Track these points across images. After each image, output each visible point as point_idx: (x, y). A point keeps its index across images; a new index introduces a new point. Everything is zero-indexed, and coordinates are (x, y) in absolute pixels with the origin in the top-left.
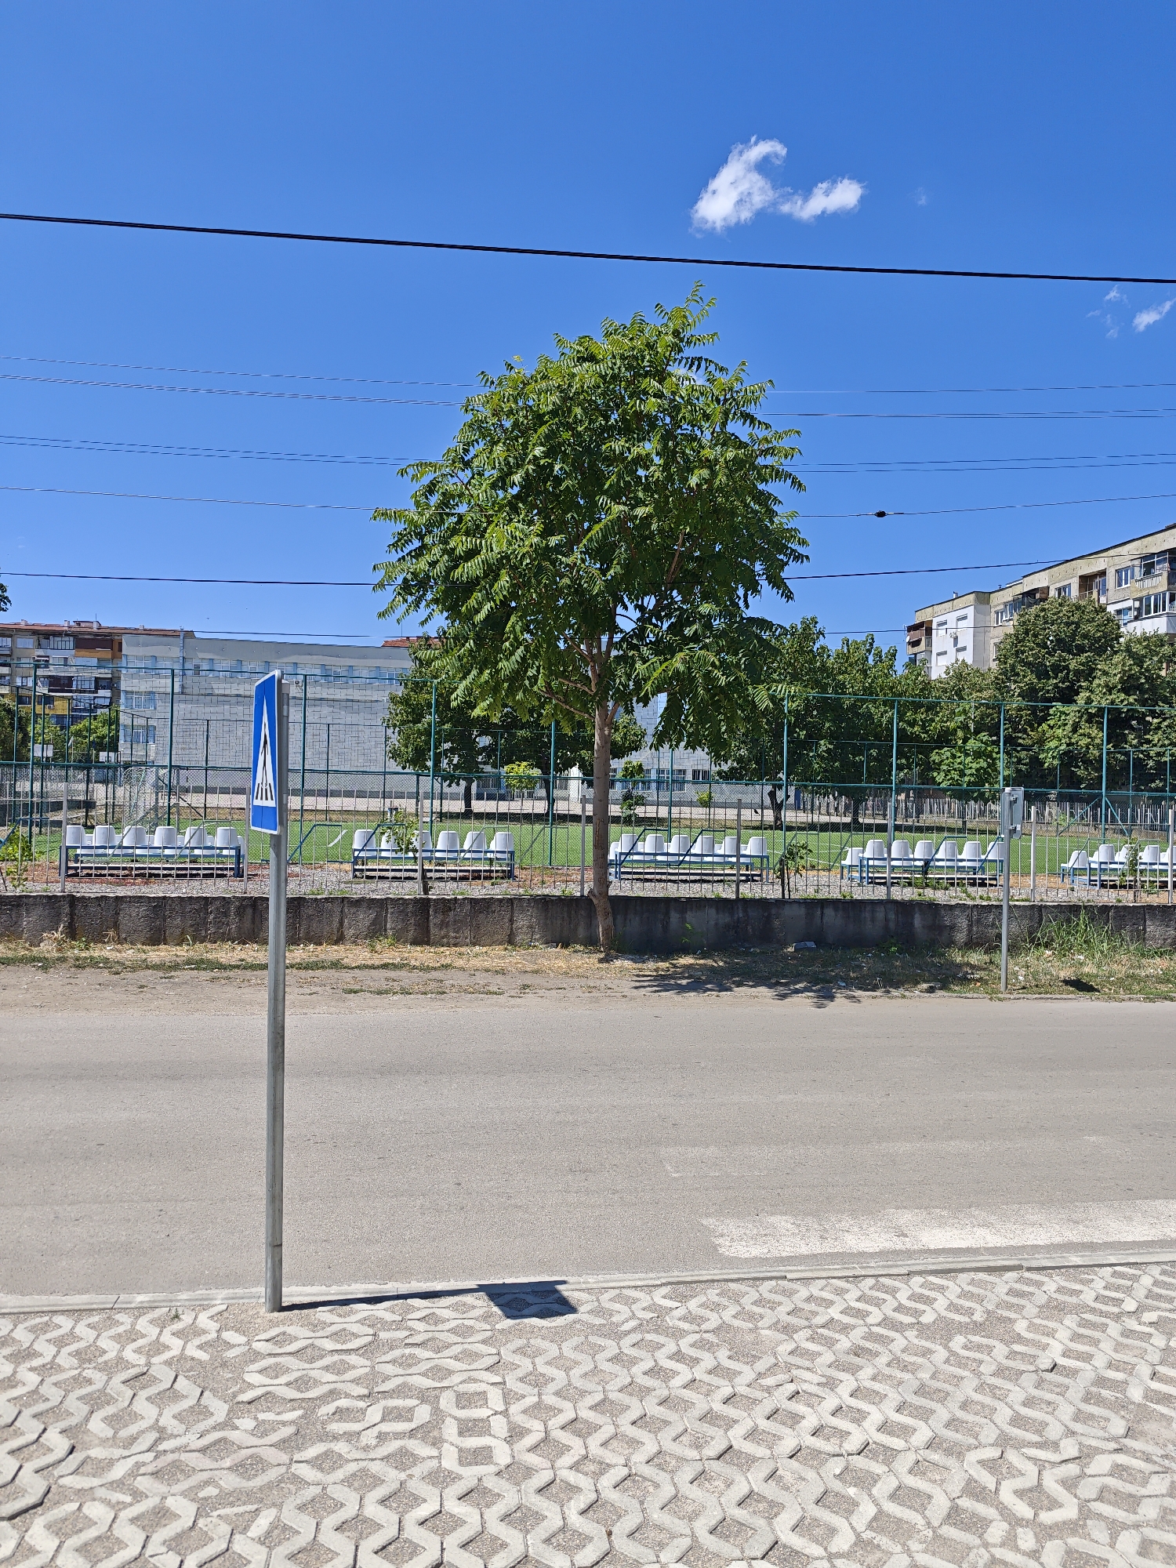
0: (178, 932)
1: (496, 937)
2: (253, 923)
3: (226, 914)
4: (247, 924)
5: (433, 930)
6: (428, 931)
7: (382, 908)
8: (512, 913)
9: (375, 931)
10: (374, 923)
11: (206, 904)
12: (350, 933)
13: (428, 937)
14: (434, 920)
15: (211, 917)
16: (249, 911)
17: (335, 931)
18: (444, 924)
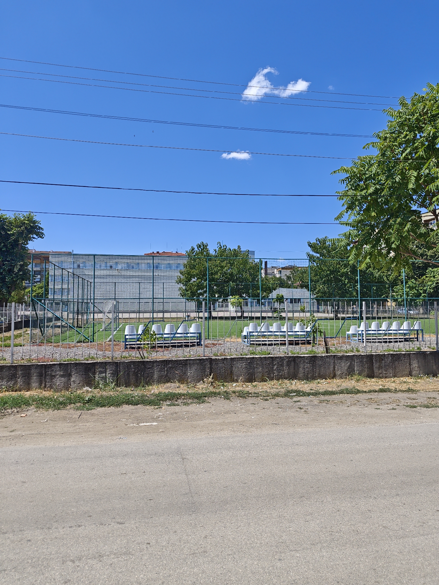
0: (260, 375)
1: (404, 373)
2: (294, 369)
3: (282, 365)
4: (292, 370)
5: (376, 370)
6: (373, 371)
7: (352, 360)
8: (410, 360)
9: (350, 372)
10: (349, 367)
11: (273, 361)
12: (338, 373)
13: (374, 373)
14: (376, 365)
15: (275, 367)
16: (293, 363)
17: (332, 372)
18: (380, 368)
